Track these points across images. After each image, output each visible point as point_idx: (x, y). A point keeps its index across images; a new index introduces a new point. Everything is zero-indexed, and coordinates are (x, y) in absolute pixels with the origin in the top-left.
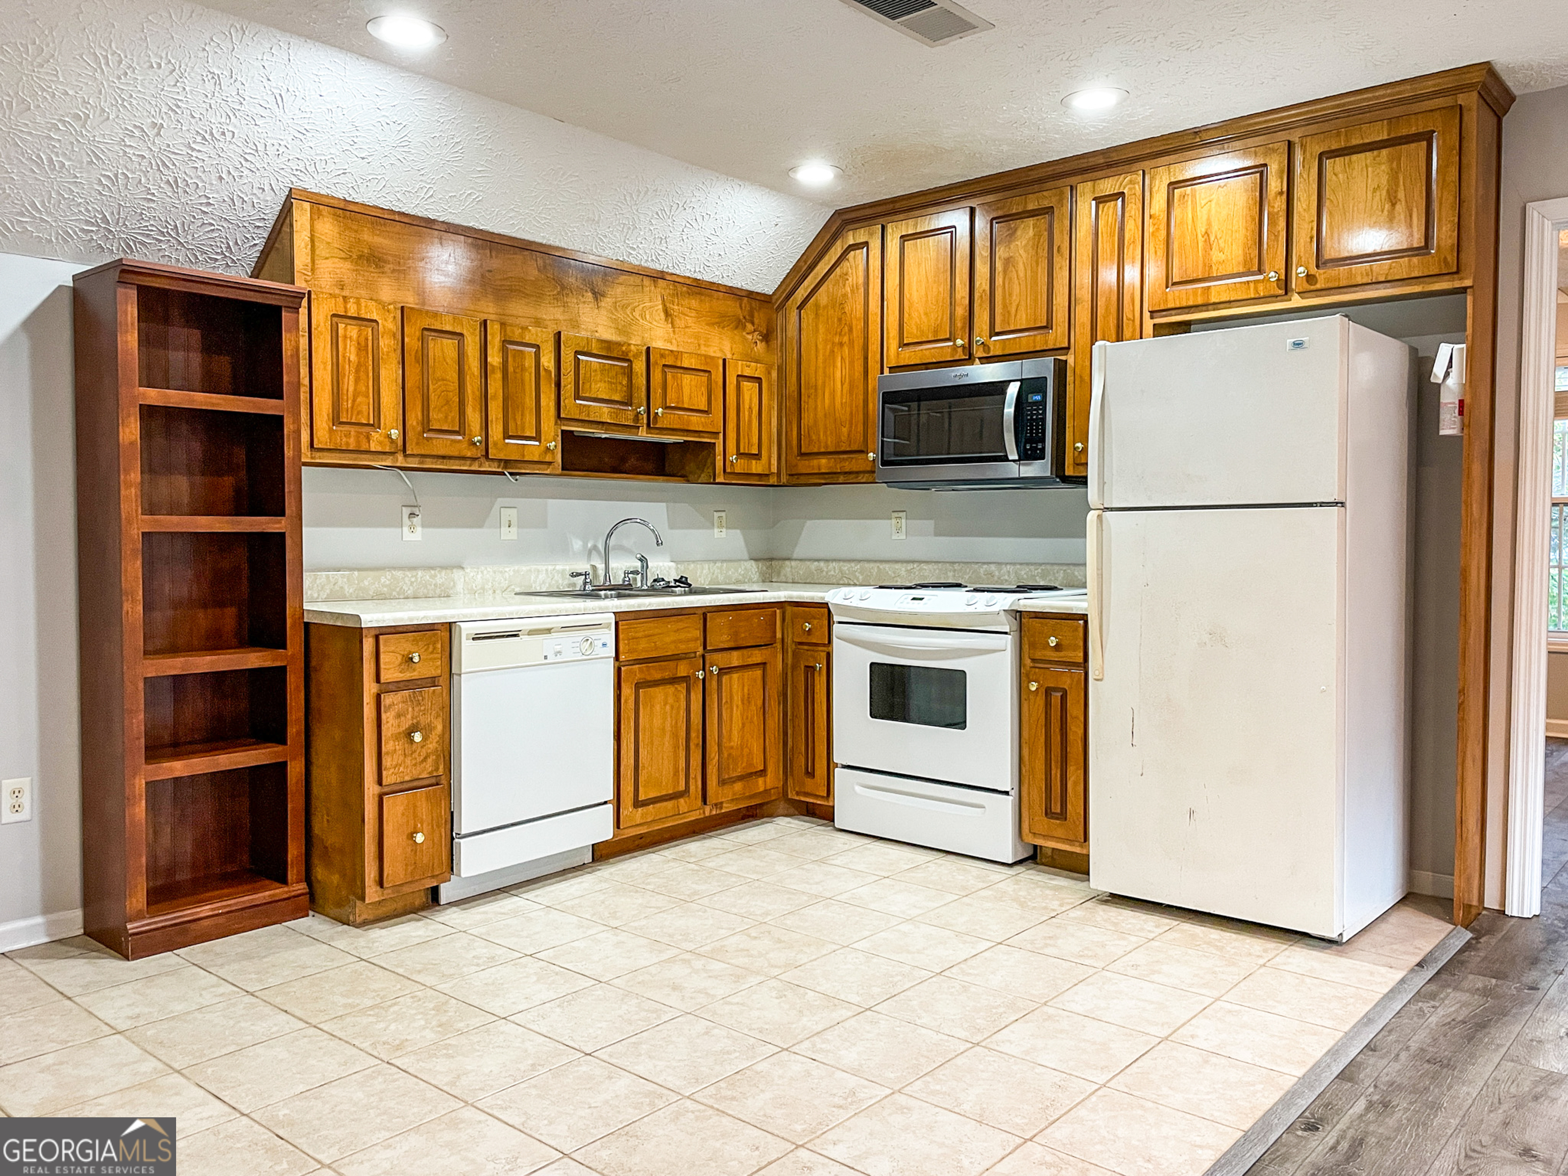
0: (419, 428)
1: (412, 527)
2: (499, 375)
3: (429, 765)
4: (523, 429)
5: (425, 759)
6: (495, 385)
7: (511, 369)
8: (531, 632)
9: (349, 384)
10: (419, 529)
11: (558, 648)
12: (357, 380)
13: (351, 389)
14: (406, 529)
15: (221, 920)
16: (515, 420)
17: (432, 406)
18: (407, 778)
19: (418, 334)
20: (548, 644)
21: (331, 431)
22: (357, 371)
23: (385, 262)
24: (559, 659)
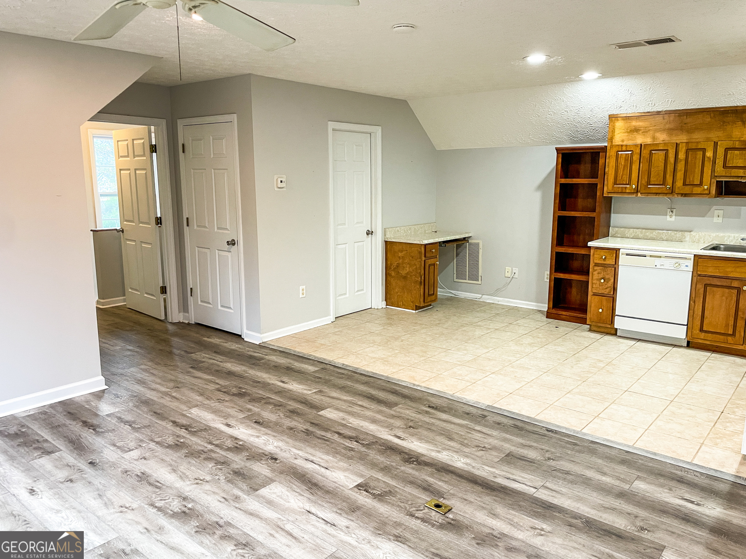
0: (646, 184)
1: (671, 216)
2: (683, 163)
3: (608, 290)
4: (693, 181)
5: (606, 288)
6: (681, 166)
7: (689, 159)
8: (651, 256)
9: (620, 172)
10: (674, 217)
11: (662, 263)
12: (624, 170)
13: (621, 173)
14: (668, 217)
15: (568, 317)
16: (690, 179)
17: (651, 176)
18: (600, 292)
19: (649, 152)
20: (657, 261)
21: (613, 187)
22: (624, 168)
23: (640, 130)
24: (662, 267)
